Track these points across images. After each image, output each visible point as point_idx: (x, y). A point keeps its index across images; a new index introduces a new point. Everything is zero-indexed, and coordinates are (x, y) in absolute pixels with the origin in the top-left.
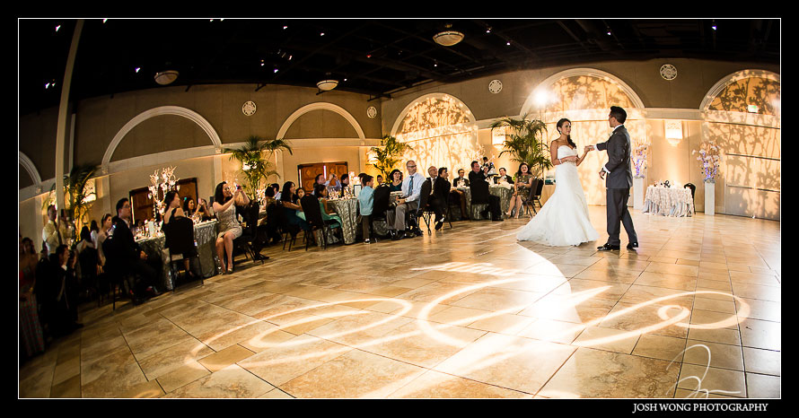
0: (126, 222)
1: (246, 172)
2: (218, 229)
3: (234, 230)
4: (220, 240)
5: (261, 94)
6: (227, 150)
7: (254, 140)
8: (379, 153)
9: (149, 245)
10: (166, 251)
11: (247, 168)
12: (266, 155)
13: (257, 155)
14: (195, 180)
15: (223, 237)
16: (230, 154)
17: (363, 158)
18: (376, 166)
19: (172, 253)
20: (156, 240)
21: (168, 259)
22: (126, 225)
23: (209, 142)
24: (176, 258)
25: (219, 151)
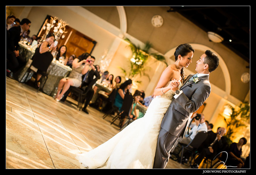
0: (22, 31)
1: (131, 63)
2: (69, 74)
3: (76, 82)
4: (64, 80)
5: (170, 16)
6: (128, 40)
7: (148, 46)
8: (233, 112)
9: (25, 51)
10: (30, 61)
11: (133, 61)
12: (151, 61)
13: (145, 57)
14: (95, 43)
15: (67, 79)
16: (128, 43)
17: (220, 108)
18: (225, 120)
19: (32, 64)
20: (30, 52)
21: (28, 65)
22: (20, 32)
23: (118, 25)
24: (33, 68)
25: (121, 36)
